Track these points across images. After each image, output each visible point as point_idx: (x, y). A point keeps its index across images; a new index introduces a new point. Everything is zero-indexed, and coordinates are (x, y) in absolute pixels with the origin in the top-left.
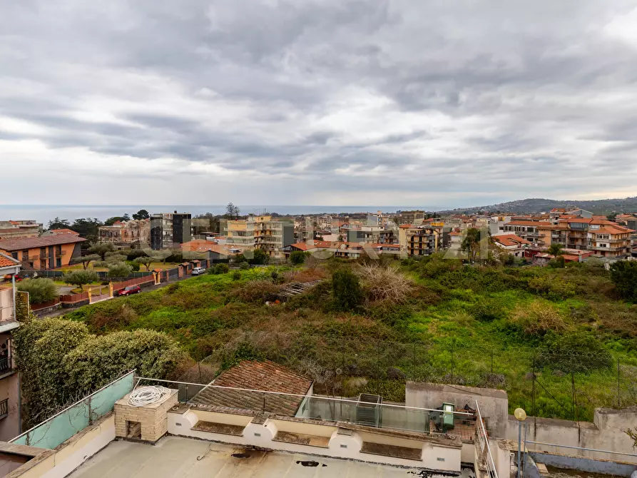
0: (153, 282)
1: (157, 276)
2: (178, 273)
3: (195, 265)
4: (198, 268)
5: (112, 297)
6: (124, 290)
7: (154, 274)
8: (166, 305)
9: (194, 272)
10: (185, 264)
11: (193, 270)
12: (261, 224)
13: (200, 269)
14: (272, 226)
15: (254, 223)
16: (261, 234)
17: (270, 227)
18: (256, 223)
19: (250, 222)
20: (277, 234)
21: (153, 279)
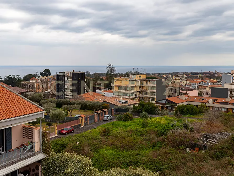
0: (80, 125)
1: (82, 120)
2: (94, 118)
3: (105, 113)
4: (107, 116)
5: (57, 135)
6: (63, 130)
7: (80, 118)
8: (108, 145)
9: (105, 119)
10: (99, 112)
11: (104, 117)
12: (140, 81)
13: (109, 116)
14: (148, 83)
15: (134, 80)
16: (139, 89)
17: (147, 83)
18: (136, 80)
19: (132, 79)
20: (152, 89)
21: (80, 122)
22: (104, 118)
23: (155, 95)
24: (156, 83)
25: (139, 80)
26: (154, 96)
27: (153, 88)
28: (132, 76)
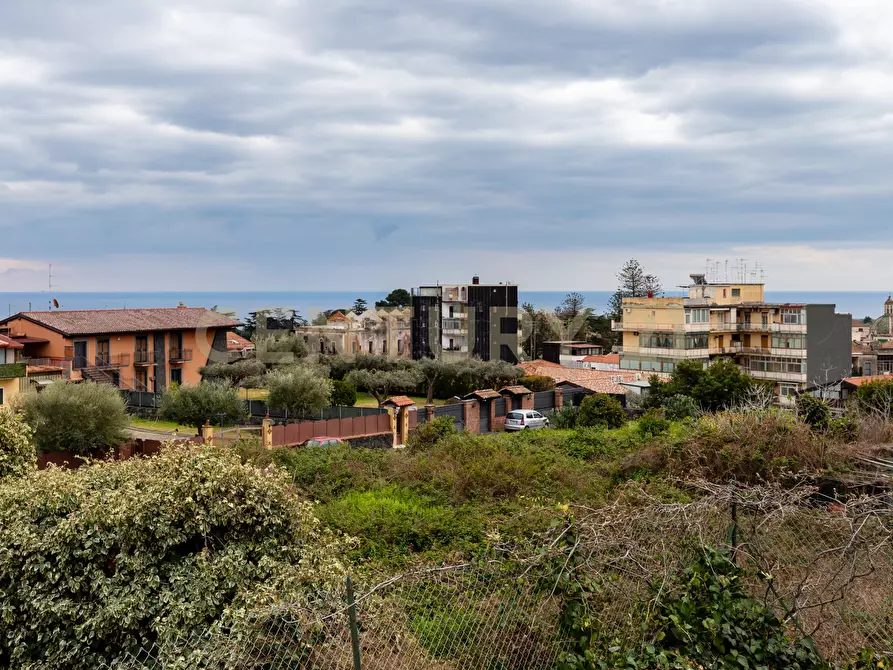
0: (388, 440)
1: (400, 418)
2: (463, 420)
3: (518, 401)
4: (524, 412)
7: (391, 410)
9: (513, 425)
10: (485, 394)
11: (510, 416)
12: (734, 312)
13: (529, 417)
14: (771, 318)
15: (708, 307)
16: (731, 345)
17: (765, 321)
18: (714, 306)
19: (698, 303)
20: (787, 346)
21: (390, 428)
22: (509, 420)
23: (798, 369)
24: (804, 319)
25: (730, 307)
26: (795, 377)
27: (790, 341)
28: (700, 291)
